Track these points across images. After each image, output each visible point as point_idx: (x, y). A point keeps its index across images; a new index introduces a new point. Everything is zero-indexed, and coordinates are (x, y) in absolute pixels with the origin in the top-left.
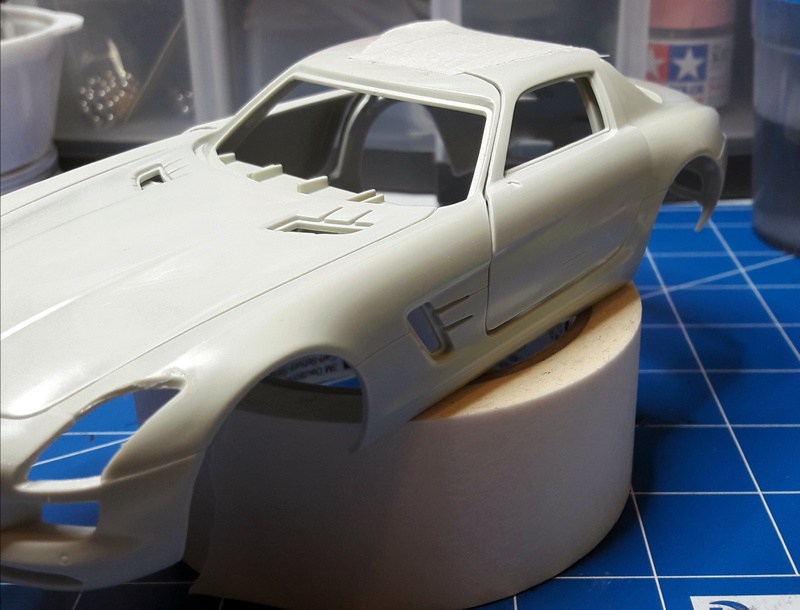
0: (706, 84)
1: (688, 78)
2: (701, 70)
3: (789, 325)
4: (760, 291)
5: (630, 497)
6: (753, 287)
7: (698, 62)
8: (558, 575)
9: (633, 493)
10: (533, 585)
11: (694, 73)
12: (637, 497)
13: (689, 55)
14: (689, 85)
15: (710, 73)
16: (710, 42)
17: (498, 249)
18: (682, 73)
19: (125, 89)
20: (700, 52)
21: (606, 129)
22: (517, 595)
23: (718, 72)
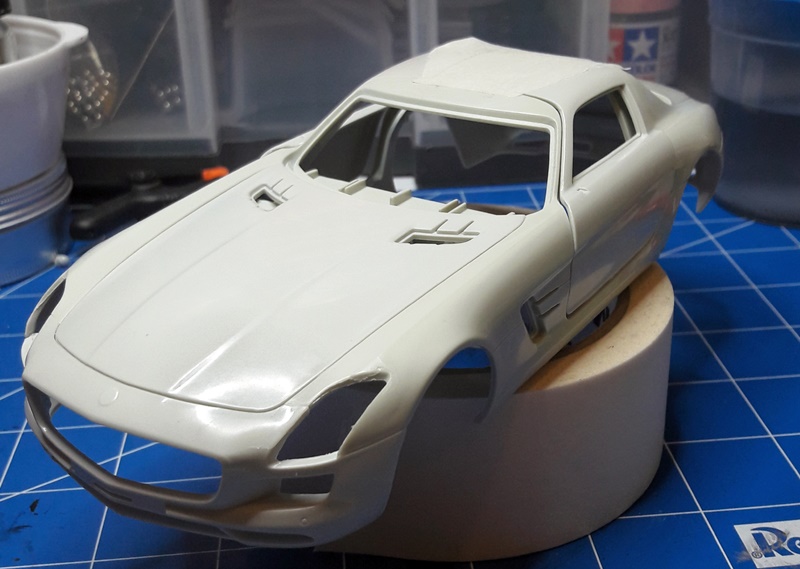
0: (657, 63)
1: (642, 58)
2: (653, 51)
3: (763, 286)
4: (732, 256)
5: (664, 447)
6: (724, 252)
7: (651, 43)
8: (622, 515)
9: (666, 444)
10: (602, 525)
11: (647, 53)
12: (670, 446)
13: (642, 36)
14: (643, 64)
15: (662, 53)
16: (661, 24)
17: (579, 247)
18: (636, 55)
19: (107, 88)
20: (651, 34)
21: (638, 134)
22: (591, 534)
23: (667, 51)
